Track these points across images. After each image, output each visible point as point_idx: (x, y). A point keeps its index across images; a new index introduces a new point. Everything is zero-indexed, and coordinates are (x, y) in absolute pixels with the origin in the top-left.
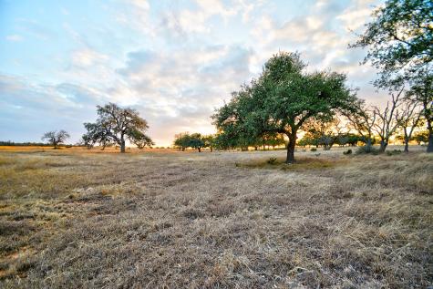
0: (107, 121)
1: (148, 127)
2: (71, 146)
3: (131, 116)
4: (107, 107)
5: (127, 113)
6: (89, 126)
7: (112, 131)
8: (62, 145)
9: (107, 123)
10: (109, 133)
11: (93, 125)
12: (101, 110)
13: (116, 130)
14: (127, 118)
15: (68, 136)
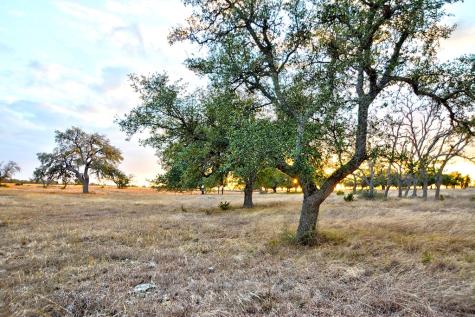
0: (68, 150)
1: (122, 159)
2: (22, 183)
3: (99, 143)
4: (69, 132)
5: (94, 140)
6: (43, 157)
7: (73, 164)
8: (12, 181)
9: (68, 153)
10: (69, 167)
11: (50, 156)
12: (61, 136)
13: (79, 162)
14: (95, 146)
15: (18, 169)
